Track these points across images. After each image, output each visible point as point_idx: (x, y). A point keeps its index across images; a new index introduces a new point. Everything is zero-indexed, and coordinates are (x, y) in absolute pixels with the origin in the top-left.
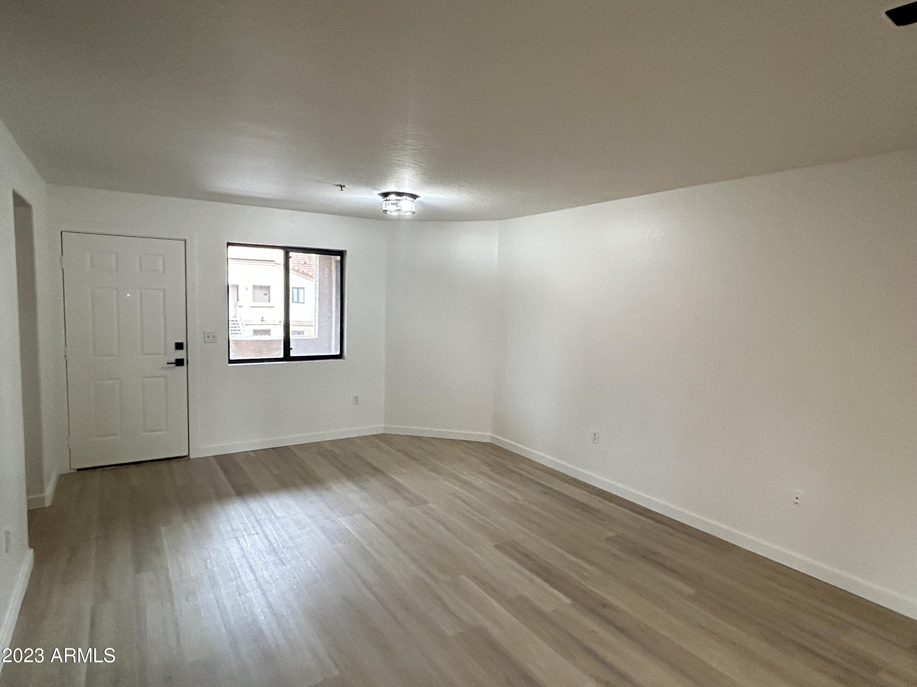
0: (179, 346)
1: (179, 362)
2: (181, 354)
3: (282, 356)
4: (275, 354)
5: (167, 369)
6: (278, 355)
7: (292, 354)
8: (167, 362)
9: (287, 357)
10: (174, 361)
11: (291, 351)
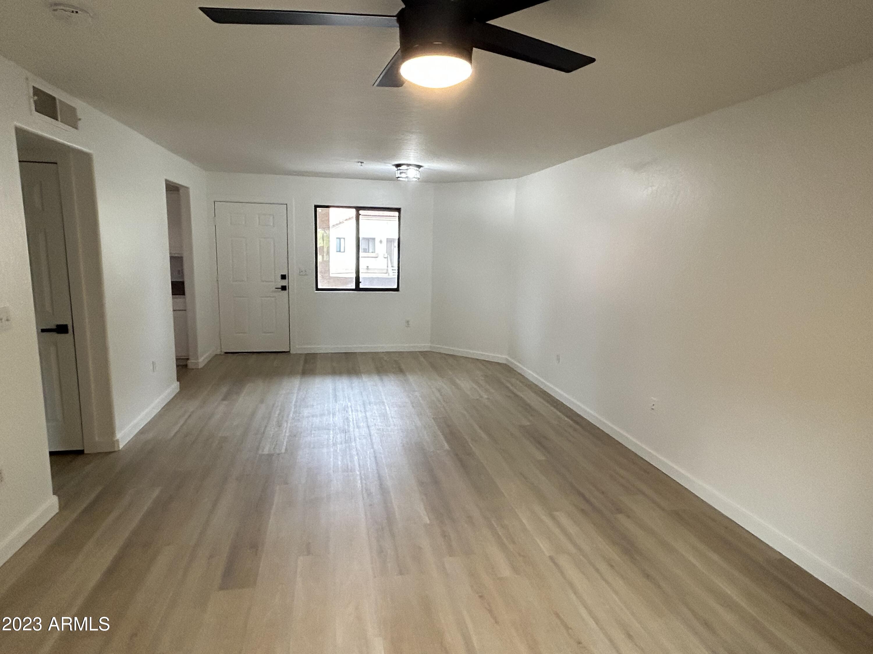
0: (283, 277)
1: (284, 288)
2: (284, 283)
3: (354, 287)
4: (350, 285)
5: (275, 292)
6: (351, 286)
7: (361, 286)
8: (275, 288)
9: (358, 288)
10: (280, 287)
11: (360, 284)
